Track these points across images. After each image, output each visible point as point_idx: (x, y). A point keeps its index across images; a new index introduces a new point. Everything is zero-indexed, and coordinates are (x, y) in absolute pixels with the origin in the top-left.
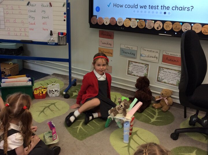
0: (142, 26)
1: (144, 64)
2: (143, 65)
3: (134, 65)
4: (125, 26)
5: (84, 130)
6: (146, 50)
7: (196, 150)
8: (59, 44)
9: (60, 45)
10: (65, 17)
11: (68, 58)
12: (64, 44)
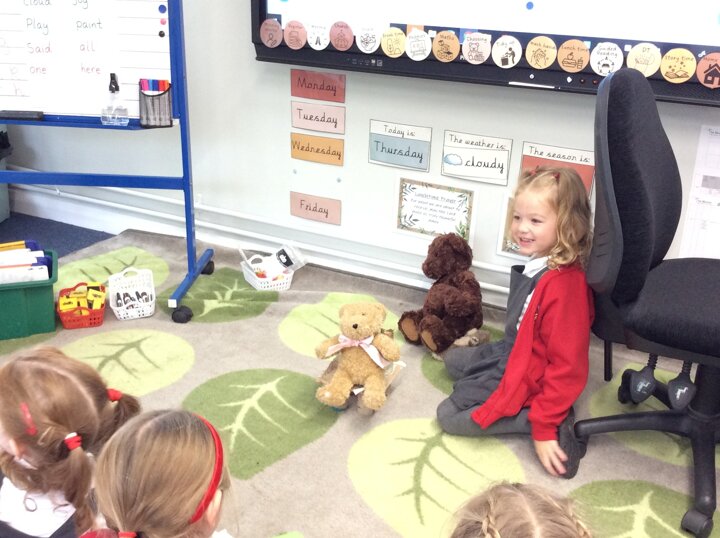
0: (449, 53)
1: (458, 190)
2: (454, 196)
3: (419, 195)
4: (387, 53)
5: (253, 439)
6: (463, 142)
7: (652, 492)
8: (144, 122)
9: (147, 127)
10: (163, 23)
11: (180, 174)
12: (163, 124)
